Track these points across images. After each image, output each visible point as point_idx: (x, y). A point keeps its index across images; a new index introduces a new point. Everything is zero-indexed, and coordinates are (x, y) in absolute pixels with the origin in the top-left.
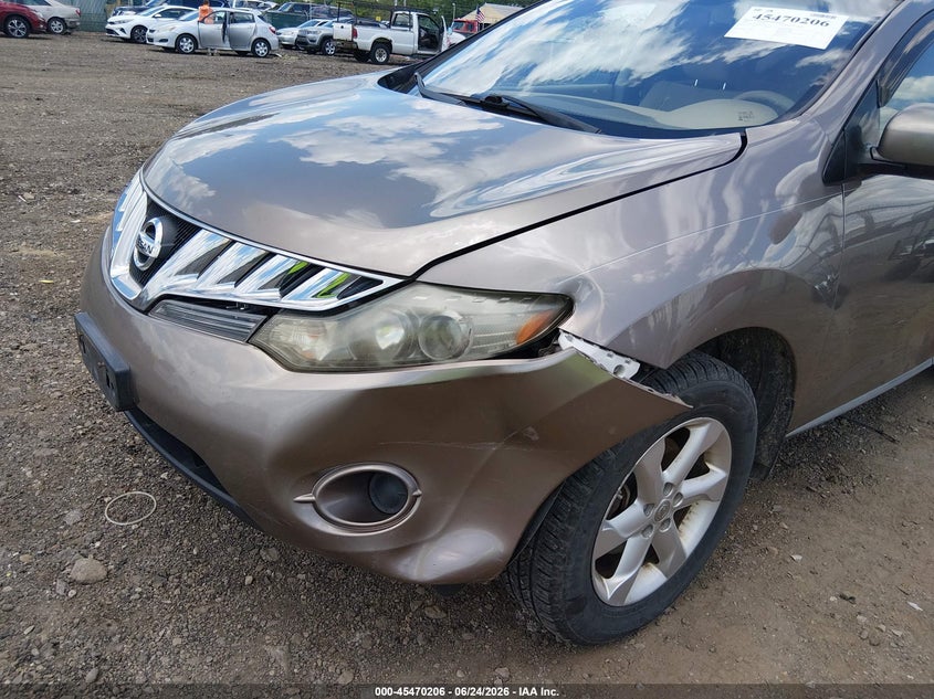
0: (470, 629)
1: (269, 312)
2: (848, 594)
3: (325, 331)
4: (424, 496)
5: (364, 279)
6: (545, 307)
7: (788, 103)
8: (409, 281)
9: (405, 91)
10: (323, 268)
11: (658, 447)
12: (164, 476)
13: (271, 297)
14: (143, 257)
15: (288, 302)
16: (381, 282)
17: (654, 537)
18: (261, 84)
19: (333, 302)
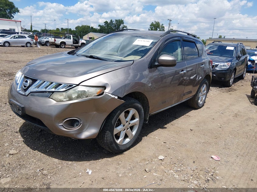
0: (94, 154)
1: (53, 92)
2: (165, 142)
3: (63, 95)
4: (83, 123)
5: (70, 85)
6: (101, 88)
7: (143, 54)
8: (78, 85)
9: (73, 55)
10: (62, 84)
11: (123, 114)
12: (25, 136)
13: (53, 90)
14: (25, 86)
15: (56, 90)
16: (73, 86)
17: (126, 131)
18: (30, 54)
19: (64, 89)
